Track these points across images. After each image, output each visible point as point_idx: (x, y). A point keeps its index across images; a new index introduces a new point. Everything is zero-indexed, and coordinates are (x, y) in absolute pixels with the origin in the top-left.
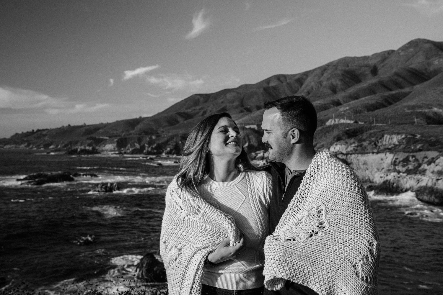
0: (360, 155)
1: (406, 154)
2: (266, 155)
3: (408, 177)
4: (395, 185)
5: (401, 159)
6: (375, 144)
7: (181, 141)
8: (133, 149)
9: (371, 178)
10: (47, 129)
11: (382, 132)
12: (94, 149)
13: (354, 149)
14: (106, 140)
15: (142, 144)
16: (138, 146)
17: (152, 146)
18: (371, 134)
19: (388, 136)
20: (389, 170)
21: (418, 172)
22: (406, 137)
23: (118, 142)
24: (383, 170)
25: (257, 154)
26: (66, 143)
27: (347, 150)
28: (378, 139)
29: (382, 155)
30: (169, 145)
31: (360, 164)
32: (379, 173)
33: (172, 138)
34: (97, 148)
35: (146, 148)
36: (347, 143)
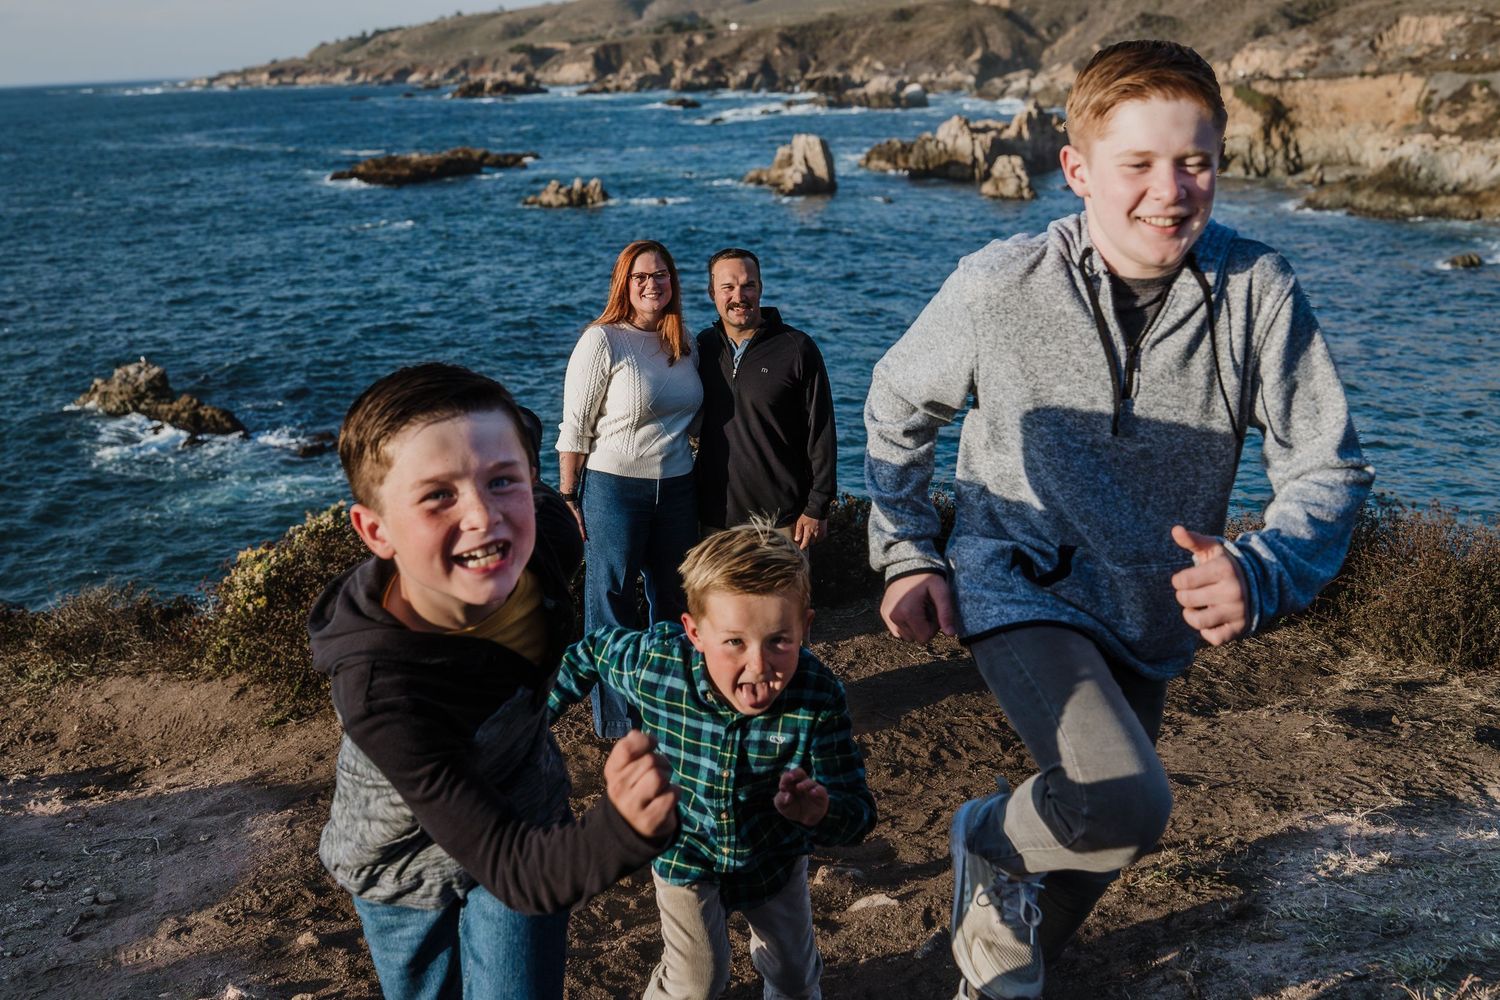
0: (1321, 83)
1: (1463, 79)
2: (1037, 84)
3: (1463, 149)
4: (1424, 171)
5: (1446, 92)
6: (1372, 45)
7: (780, 47)
8: (641, 75)
9: (1354, 154)
10: (399, 29)
11: (1397, 8)
12: (529, 78)
13: (1306, 62)
14: (561, 52)
15: (665, 61)
16: (653, 67)
17: (693, 66)
18: (1359, 15)
19: (1414, 21)
20: (1408, 129)
21: (1495, 132)
22: (1469, 22)
23: (596, 57)
24: (1392, 129)
25: (1008, 83)
26: (453, 64)
27: (1285, 67)
28: (1382, 29)
29: (1389, 82)
30: (745, 59)
31: (1323, 108)
32: (1378, 135)
33: (752, 39)
34: (539, 75)
35: (678, 73)
36: (1284, 43)
